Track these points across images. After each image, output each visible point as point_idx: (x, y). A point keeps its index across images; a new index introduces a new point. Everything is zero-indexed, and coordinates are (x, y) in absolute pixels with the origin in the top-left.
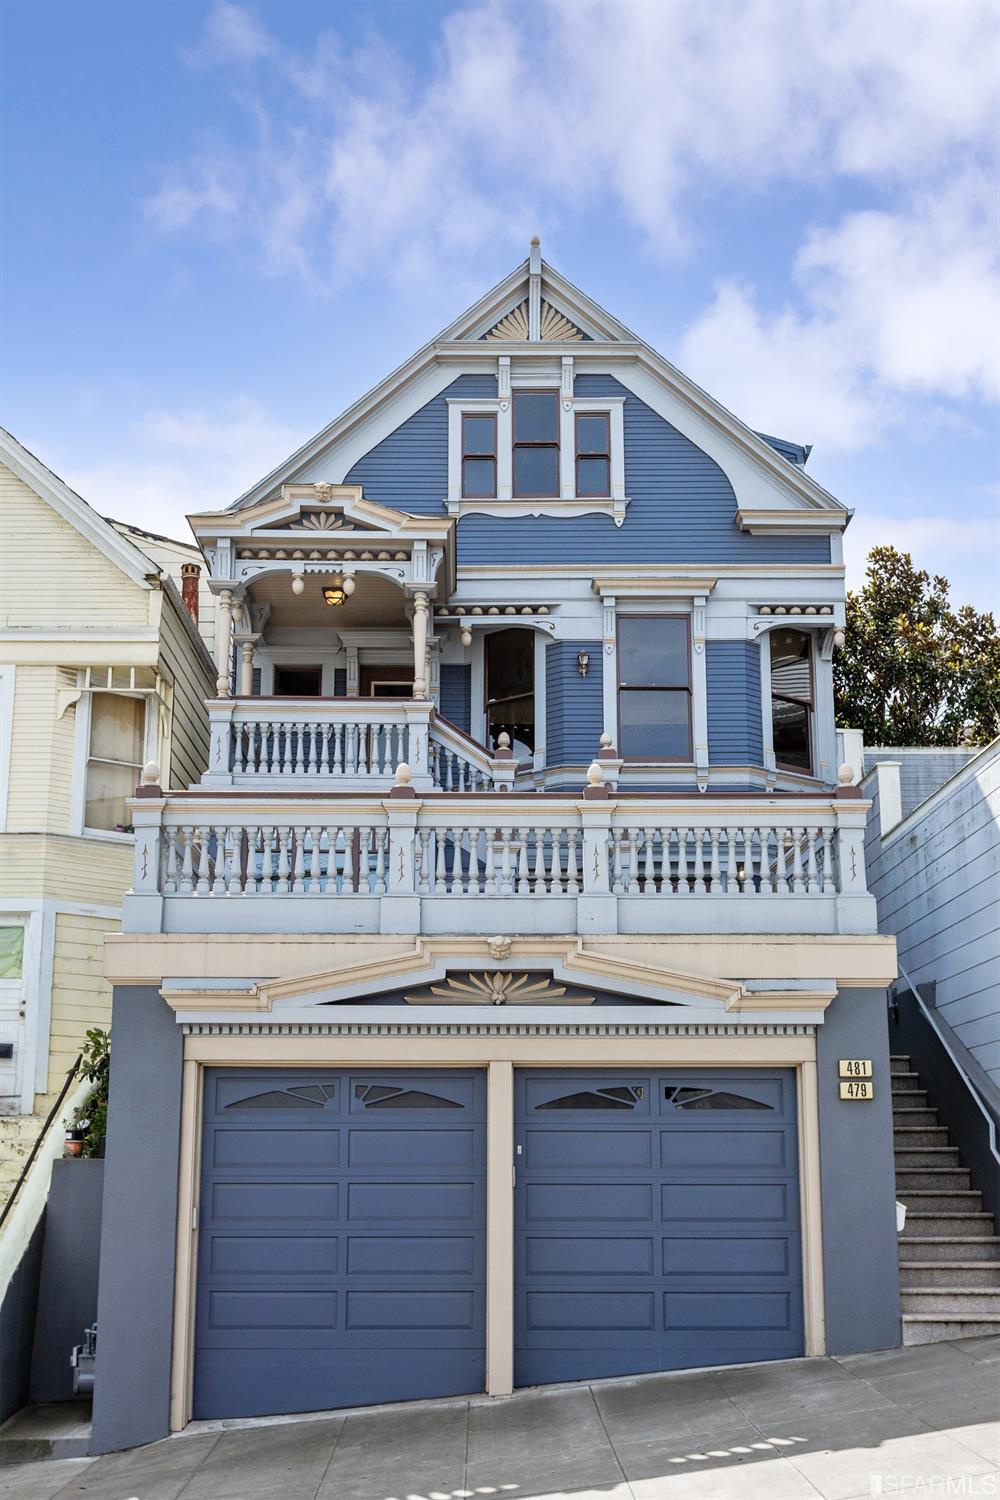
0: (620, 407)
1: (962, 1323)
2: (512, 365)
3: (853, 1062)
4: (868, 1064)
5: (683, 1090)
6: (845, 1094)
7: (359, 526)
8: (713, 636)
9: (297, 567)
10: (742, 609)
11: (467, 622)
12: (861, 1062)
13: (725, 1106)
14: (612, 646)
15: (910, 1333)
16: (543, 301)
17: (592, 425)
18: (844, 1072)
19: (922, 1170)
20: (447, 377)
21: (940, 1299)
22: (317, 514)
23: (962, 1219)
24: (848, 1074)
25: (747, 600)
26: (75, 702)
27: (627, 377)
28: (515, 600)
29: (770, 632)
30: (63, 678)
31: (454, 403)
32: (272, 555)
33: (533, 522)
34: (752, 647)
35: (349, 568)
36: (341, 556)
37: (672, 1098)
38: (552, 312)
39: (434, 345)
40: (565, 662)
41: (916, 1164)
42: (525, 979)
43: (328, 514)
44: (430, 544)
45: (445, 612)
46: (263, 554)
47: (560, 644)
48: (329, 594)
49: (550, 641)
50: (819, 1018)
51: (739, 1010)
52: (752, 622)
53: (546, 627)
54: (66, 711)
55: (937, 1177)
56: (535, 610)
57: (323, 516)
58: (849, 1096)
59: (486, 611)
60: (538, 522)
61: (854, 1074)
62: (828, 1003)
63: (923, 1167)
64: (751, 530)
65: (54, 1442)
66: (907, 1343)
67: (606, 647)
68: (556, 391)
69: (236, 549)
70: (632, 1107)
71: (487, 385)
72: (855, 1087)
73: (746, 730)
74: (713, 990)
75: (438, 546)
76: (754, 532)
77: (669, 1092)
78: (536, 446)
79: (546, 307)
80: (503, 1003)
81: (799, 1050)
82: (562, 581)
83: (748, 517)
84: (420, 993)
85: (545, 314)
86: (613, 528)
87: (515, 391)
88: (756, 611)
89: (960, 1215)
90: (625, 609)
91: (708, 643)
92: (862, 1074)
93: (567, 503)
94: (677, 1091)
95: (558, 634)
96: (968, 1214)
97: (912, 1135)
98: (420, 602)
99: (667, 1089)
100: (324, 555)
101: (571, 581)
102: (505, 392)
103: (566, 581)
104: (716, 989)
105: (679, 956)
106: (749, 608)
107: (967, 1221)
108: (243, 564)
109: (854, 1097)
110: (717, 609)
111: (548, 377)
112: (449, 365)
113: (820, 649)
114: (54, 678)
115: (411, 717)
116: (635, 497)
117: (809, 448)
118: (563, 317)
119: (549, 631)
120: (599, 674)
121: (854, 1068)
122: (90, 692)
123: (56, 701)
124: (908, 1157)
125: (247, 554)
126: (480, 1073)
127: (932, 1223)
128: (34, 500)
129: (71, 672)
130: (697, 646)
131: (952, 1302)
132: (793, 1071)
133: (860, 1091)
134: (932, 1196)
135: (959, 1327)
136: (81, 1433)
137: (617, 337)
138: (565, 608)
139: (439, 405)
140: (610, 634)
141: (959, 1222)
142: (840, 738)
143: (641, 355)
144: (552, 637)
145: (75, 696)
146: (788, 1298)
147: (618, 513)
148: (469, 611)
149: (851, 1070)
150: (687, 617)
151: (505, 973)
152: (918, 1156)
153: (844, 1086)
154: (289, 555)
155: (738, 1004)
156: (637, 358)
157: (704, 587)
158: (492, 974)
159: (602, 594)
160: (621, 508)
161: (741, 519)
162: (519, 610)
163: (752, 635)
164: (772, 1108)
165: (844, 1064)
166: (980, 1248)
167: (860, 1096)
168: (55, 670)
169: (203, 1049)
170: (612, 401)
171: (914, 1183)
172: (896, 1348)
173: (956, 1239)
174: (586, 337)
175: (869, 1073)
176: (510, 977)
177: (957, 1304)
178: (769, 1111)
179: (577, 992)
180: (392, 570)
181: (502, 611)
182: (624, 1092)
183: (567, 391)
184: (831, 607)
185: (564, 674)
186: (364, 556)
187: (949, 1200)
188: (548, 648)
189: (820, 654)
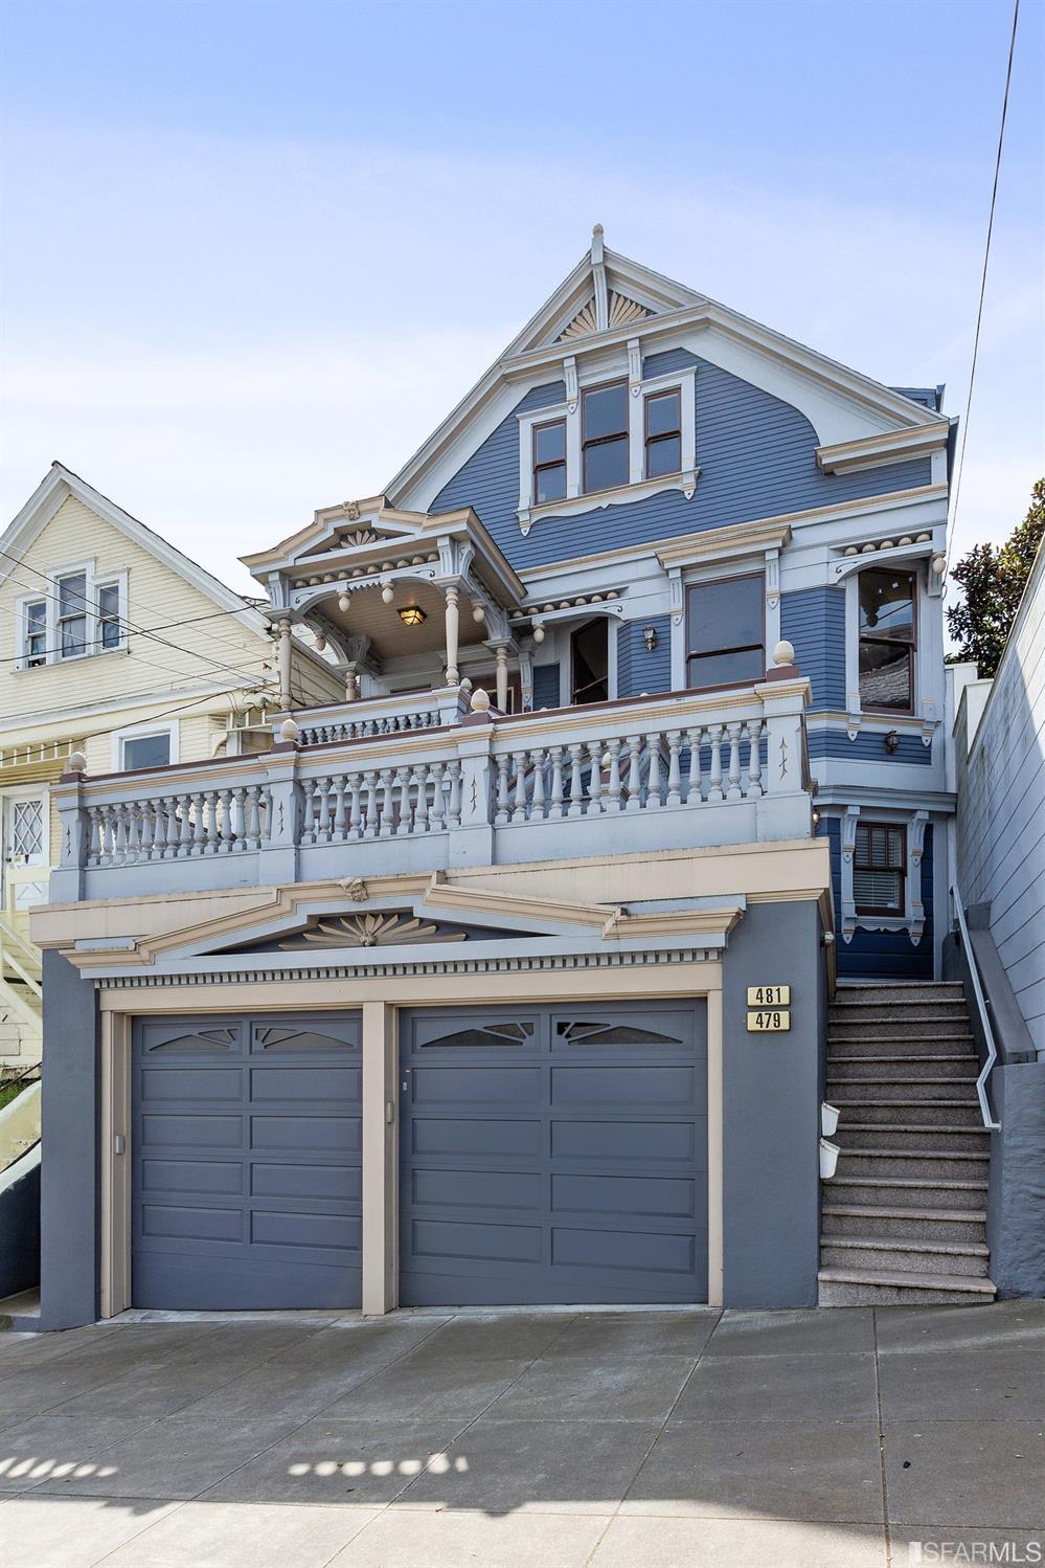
0: (692, 377)
1: (900, 1288)
2: (578, 366)
3: (764, 989)
4: (785, 990)
5: (577, 1025)
6: (752, 1025)
7: (390, 535)
8: (788, 588)
9: (341, 587)
10: (823, 554)
11: (538, 620)
12: (774, 989)
13: (627, 1041)
14: (679, 617)
15: (829, 1292)
16: (610, 292)
17: (662, 404)
18: (752, 1000)
19: (933, 1102)
20: (519, 393)
21: (885, 1255)
22: (354, 535)
23: (957, 1160)
24: (758, 1002)
25: (828, 544)
26: (225, 742)
27: (700, 347)
28: (583, 591)
29: (859, 573)
30: (214, 724)
31: (524, 417)
32: (321, 581)
33: (603, 513)
34: (835, 593)
35: (385, 578)
36: (379, 569)
37: (565, 1034)
38: (621, 300)
39: (499, 364)
40: (633, 641)
41: (926, 1096)
42: (395, 919)
43: (363, 532)
44: (455, 540)
45: (518, 614)
46: (313, 581)
47: (629, 624)
48: (405, 614)
49: (621, 624)
50: (720, 940)
51: (617, 936)
52: (833, 567)
53: (613, 611)
54: (218, 749)
55: (944, 1111)
56: (604, 597)
57: (359, 535)
58: (758, 1027)
59: (557, 606)
60: (608, 512)
61: (765, 1002)
62: (727, 922)
63: (934, 1099)
64: (835, 471)
65: (15, 1318)
66: (822, 1304)
67: (673, 619)
68: (625, 380)
69: (290, 581)
70: (521, 1043)
71: (556, 391)
72: (765, 1018)
73: (824, 676)
74: (584, 916)
75: (465, 540)
76: (838, 472)
77: (561, 1027)
78: (605, 441)
79: (615, 297)
80: (373, 945)
81: (704, 978)
82: (629, 565)
83: (829, 455)
84: (292, 939)
85: (612, 309)
86: (684, 501)
87: (584, 391)
88: (841, 554)
89: (952, 1155)
90: (693, 578)
91: (783, 596)
92: (775, 1002)
93: (637, 489)
94: (570, 1027)
95: (624, 616)
96: (962, 1155)
97: (932, 1064)
98: (451, 596)
99: (559, 1024)
100: (364, 572)
101: (639, 563)
102: (572, 393)
103: (634, 564)
104: (588, 916)
105: (554, 884)
106: (832, 552)
107: (961, 1163)
108: (296, 594)
109: (764, 1028)
110: (792, 560)
111: (615, 368)
112: (519, 382)
113: (926, 586)
114: (206, 725)
115: (441, 703)
116: (705, 466)
117: (942, 388)
118: (632, 302)
119: (617, 614)
120: (667, 647)
121: (765, 996)
122: (238, 732)
123: (210, 743)
124: (915, 1088)
125: (299, 584)
126: (353, 1015)
127: (915, 1163)
128: (187, 587)
129: (219, 718)
130: (770, 601)
131: (900, 1259)
132: (702, 1000)
133: (772, 1021)
134: (927, 1133)
135: (895, 1292)
136: (35, 1314)
137: (682, 302)
138: (634, 589)
139: (511, 422)
140: (678, 604)
141: (951, 1163)
142: (949, 676)
143: (710, 315)
144: (620, 619)
145: (224, 737)
146: (693, 1241)
147: (687, 484)
148: (541, 609)
149: (761, 998)
150: (761, 574)
151: (375, 915)
152: (929, 1088)
153: (752, 1017)
154: (335, 578)
155: (614, 930)
156: (707, 321)
157: (776, 538)
158: (363, 916)
159: (666, 567)
160: (690, 480)
161: (821, 459)
162: (588, 600)
163: (834, 579)
164: (681, 1042)
165: (752, 992)
166: (967, 1195)
167: (771, 1027)
168: (207, 719)
169: (117, 1001)
170: (682, 375)
171: (914, 1117)
172: (809, 1308)
173: (933, 1184)
174: (649, 312)
175: (785, 1000)
176: (381, 919)
177: (908, 1261)
178: (677, 1045)
179: (445, 929)
180: (422, 572)
181: (572, 603)
182: (510, 1029)
183: (635, 376)
184: (930, 534)
185: (633, 652)
186: (400, 564)
187: (949, 1137)
188: (620, 631)
189: (927, 592)
